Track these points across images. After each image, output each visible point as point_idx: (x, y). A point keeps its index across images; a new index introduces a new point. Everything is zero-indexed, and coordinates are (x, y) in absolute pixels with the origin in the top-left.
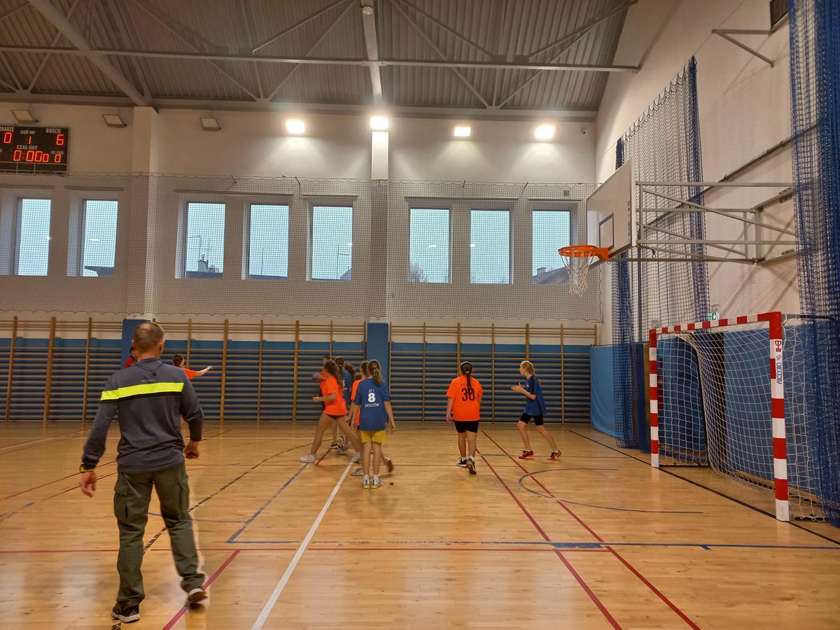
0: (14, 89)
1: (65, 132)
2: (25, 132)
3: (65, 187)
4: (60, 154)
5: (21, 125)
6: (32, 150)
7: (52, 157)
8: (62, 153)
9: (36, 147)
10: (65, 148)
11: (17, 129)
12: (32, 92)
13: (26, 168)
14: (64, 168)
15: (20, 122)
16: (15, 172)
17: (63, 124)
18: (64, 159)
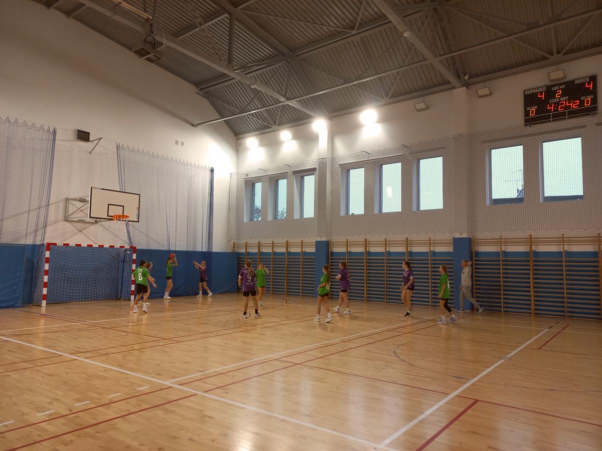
0: (548, 56)
1: (593, 79)
2: (555, 88)
3: (597, 125)
4: (589, 98)
5: (553, 83)
6: (563, 101)
7: (582, 102)
8: (592, 96)
9: (567, 98)
10: (594, 92)
11: (549, 88)
12: (564, 54)
13: (559, 116)
14: (595, 109)
15: (551, 81)
16: (550, 121)
17: (591, 72)
18: (594, 101)
